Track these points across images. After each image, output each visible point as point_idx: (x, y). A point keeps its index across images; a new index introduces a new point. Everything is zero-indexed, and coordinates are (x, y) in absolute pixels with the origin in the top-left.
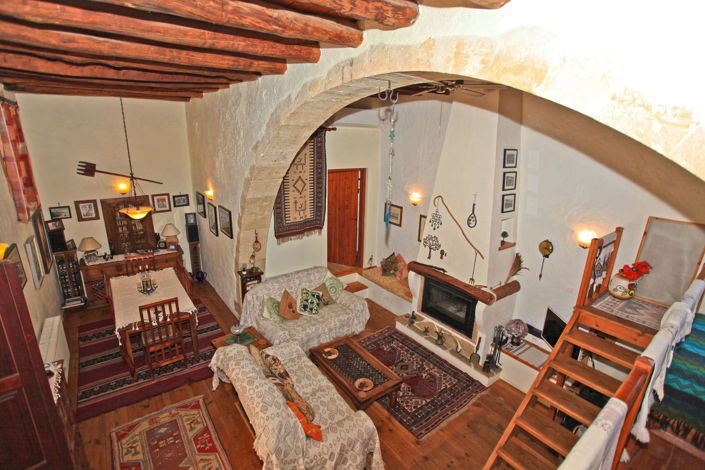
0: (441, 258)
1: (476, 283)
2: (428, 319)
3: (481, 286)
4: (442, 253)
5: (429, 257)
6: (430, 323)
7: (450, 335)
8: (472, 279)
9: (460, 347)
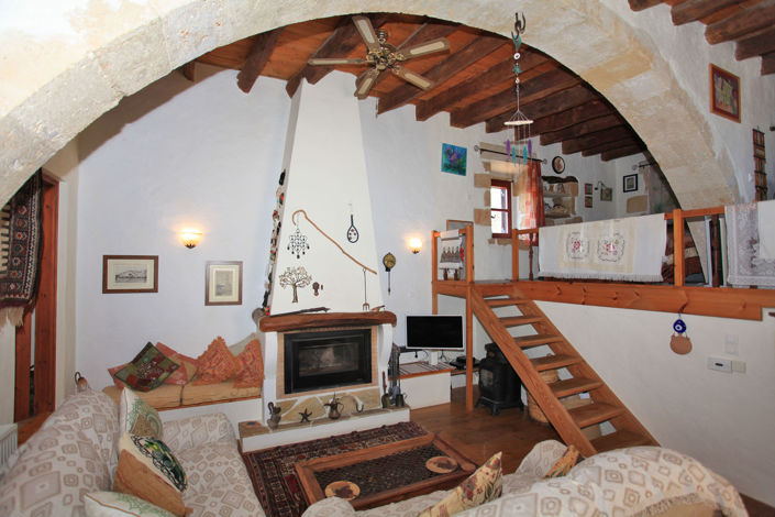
0: (316, 294)
1: (371, 307)
2: (301, 399)
3: (379, 308)
4: (316, 286)
5: (296, 300)
6: (307, 401)
7: (344, 396)
8: (366, 304)
9: (360, 403)
